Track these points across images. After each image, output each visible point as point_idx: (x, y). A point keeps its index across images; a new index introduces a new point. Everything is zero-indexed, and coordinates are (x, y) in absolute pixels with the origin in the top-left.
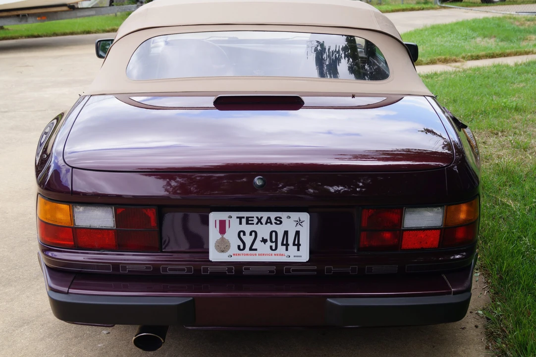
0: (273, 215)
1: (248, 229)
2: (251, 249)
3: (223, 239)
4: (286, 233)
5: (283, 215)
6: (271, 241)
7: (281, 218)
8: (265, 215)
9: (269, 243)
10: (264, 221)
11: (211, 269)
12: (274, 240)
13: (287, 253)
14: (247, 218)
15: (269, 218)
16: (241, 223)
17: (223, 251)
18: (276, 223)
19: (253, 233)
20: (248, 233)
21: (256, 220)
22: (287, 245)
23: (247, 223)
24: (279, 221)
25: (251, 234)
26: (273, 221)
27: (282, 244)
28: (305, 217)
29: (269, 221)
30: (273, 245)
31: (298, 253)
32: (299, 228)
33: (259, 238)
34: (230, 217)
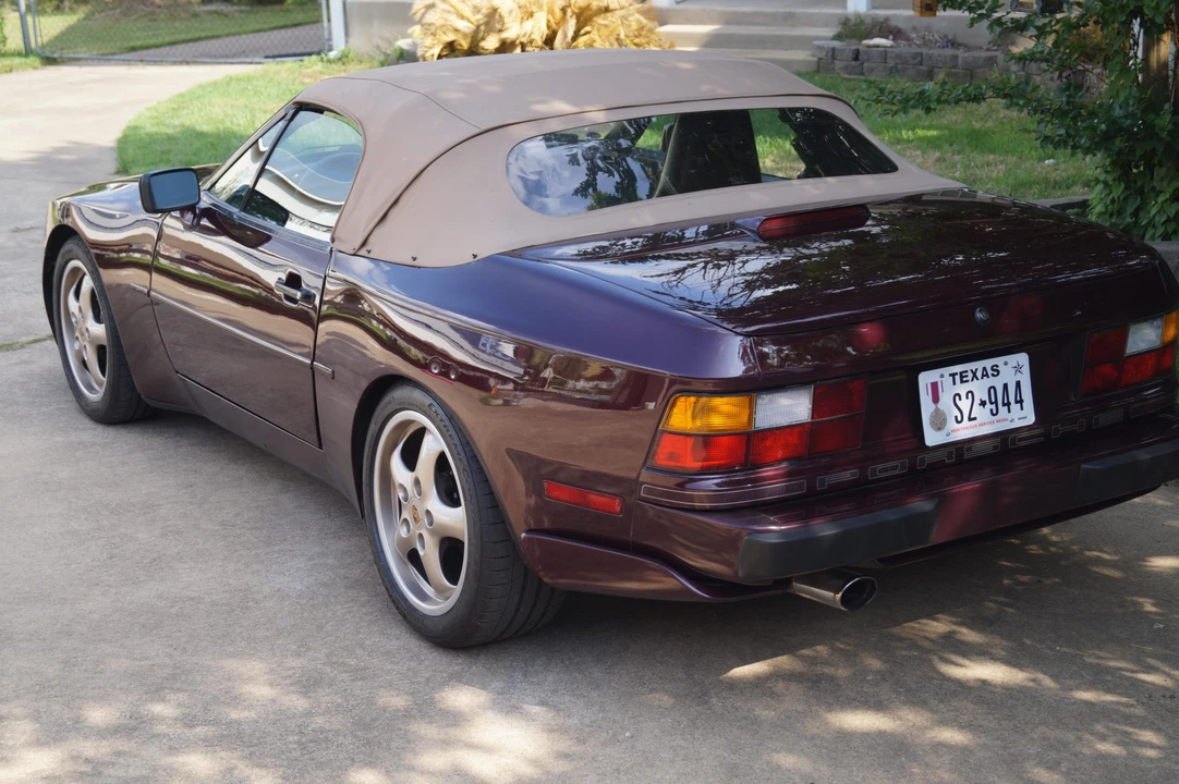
0: (988, 363)
1: (962, 389)
2: (970, 419)
3: (937, 410)
4: (1005, 386)
5: (999, 361)
6: (991, 403)
7: (997, 366)
8: (979, 365)
9: (988, 406)
10: (979, 374)
11: (928, 458)
12: (993, 400)
13: (1010, 416)
14: (961, 373)
15: (984, 369)
16: (954, 384)
17: (939, 429)
18: (993, 375)
19: (970, 395)
20: (964, 396)
21: (970, 375)
22: (1008, 404)
23: (962, 382)
24: (996, 371)
25: (967, 398)
26: (990, 372)
27: (1004, 405)
28: (1023, 359)
29: (986, 374)
30: (993, 406)
31: (1023, 413)
32: (1019, 377)
33: (977, 402)
34: (942, 376)
